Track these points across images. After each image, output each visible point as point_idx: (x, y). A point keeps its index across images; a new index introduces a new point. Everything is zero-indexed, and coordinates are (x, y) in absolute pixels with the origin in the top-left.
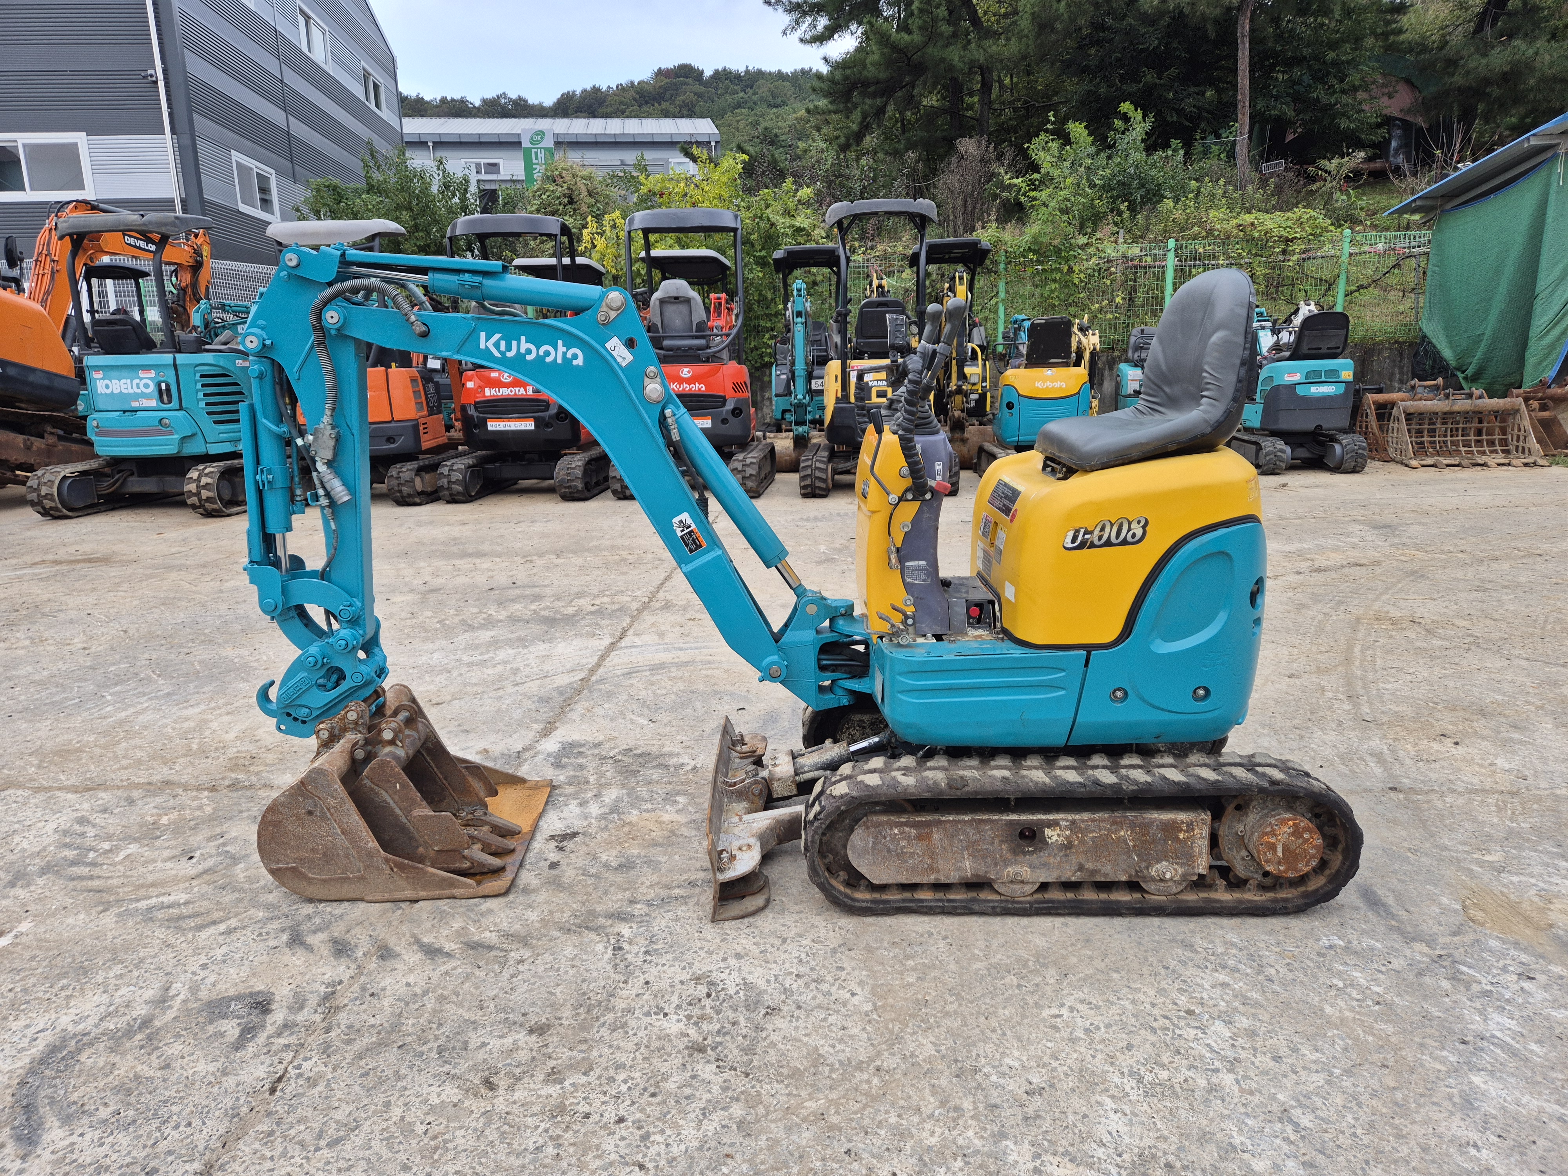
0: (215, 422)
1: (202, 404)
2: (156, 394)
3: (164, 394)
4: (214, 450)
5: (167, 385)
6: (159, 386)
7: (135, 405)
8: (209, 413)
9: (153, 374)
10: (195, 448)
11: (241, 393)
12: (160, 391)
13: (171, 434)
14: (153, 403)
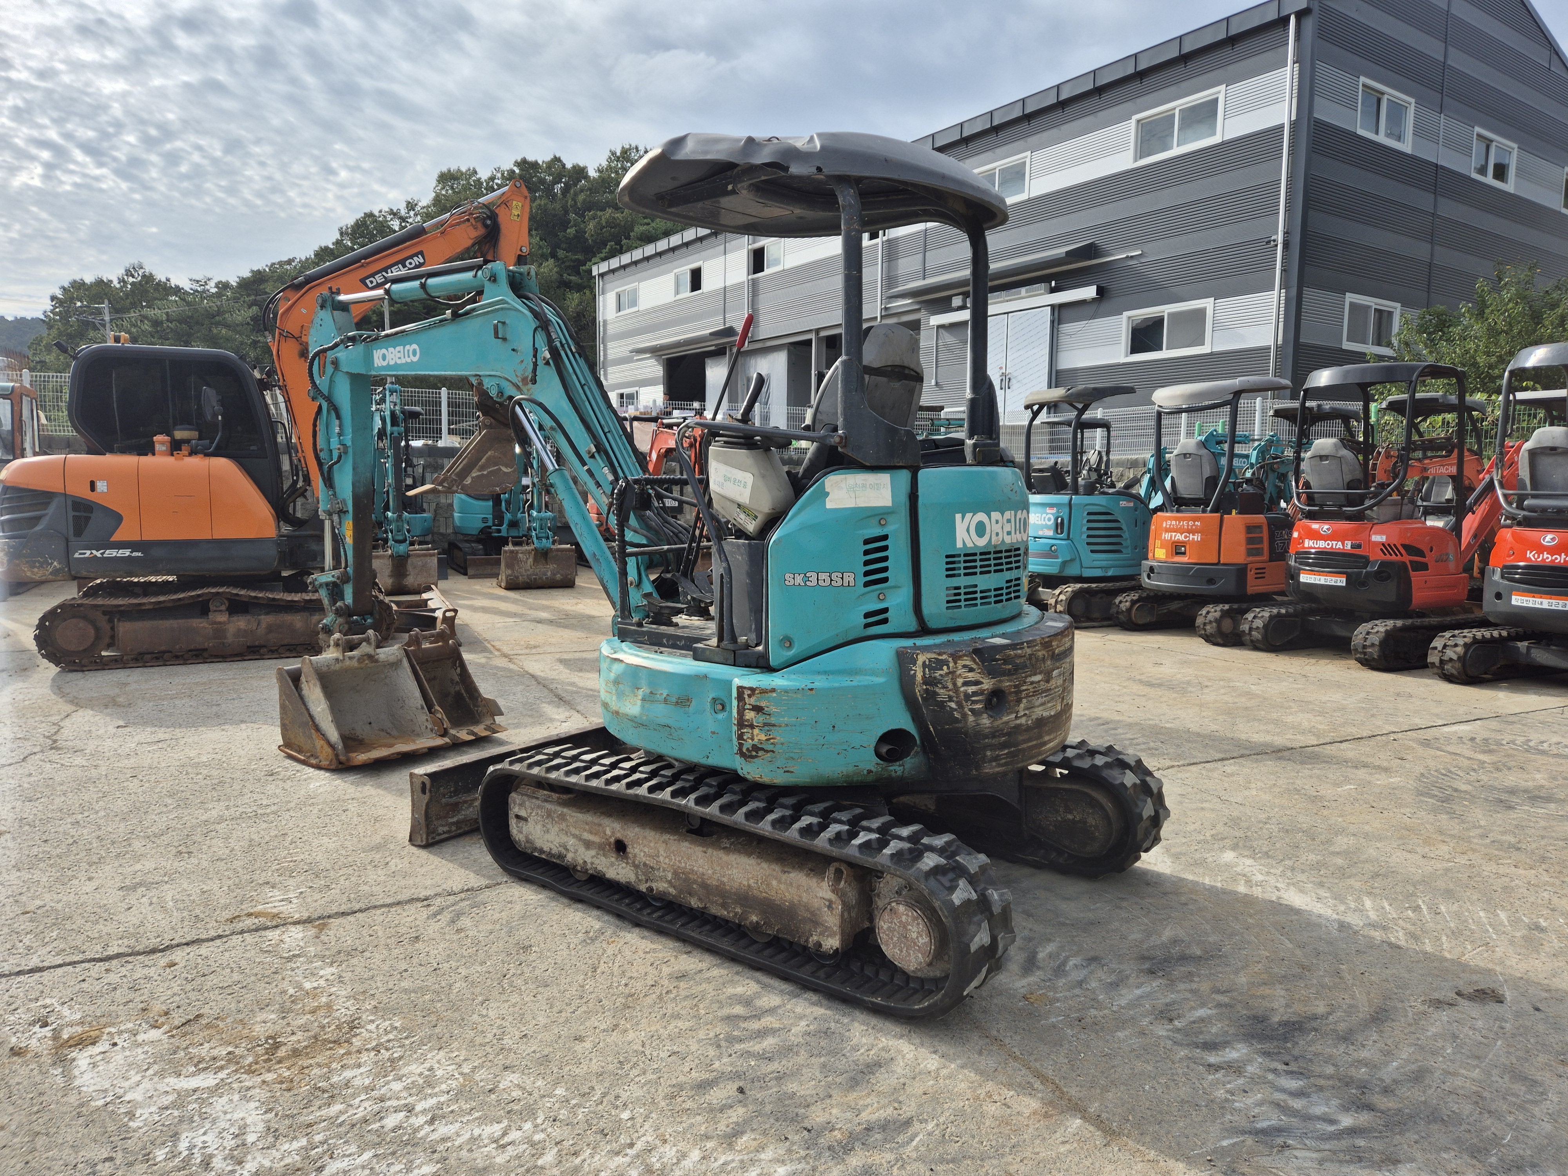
0: (1092, 551)
1: (1084, 536)
2: (1054, 527)
3: (1059, 527)
4: (1087, 573)
5: (1062, 520)
6: (1056, 519)
7: (1041, 533)
8: (1088, 544)
9: (1055, 510)
10: (1073, 570)
11: (1120, 529)
12: (1057, 524)
13: (1057, 558)
14: (1051, 533)
